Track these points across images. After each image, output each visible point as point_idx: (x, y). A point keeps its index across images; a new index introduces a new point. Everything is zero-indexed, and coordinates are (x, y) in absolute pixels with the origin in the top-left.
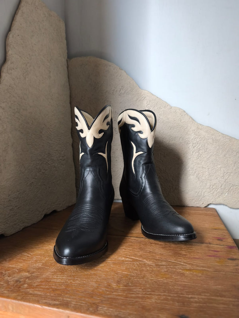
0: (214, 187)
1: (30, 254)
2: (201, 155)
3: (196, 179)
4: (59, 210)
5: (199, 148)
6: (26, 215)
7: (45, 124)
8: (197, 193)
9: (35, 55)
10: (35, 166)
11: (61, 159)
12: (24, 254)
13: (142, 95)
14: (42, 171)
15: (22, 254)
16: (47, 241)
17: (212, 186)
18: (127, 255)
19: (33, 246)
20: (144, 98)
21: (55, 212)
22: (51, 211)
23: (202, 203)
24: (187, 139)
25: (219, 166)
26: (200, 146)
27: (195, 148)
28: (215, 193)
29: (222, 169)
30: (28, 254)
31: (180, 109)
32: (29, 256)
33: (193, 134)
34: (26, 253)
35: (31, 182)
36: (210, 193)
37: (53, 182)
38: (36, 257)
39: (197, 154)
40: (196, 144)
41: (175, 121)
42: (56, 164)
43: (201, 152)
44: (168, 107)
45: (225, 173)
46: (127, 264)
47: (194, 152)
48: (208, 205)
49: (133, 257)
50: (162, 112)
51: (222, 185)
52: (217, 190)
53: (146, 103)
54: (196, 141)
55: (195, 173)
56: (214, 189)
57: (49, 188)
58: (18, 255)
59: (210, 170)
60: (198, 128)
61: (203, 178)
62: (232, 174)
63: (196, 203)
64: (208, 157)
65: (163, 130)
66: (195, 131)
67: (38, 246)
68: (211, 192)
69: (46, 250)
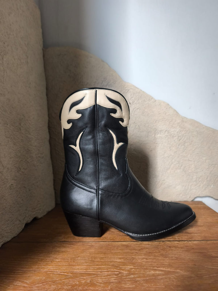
0: (200, 180)
1: (26, 283)
2: (187, 147)
3: (183, 172)
4: (40, 217)
5: (184, 140)
6: (5, 226)
7: (23, 115)
8: (184, 187)
9: (13, 35)
10: (15, 164)
11: (39, 157)
12: (17, 284)
13: (126, 88)
14: (22, 170)
15: (14, 285)
16: (42, 260)
17: (198, 179)
18: (154, 267)
19: (25, 270)
20: (127, 90)
21: (35, 219)
22: (31, 219)
23: (189, 196)
24: (172, 132)
25: (204, 158)
26: (186, 139)
27: (181, 141)
28: (202, 185)
29: (207, 161)
30: (23, 282)
31: (164, 102)
32: (25, 285)
33: (178, 127)
34: (20, 281)
35: (10, 184)
36: (196, 186)
37: (33, 184)
38: (37, 287)
39: (183, 147)
40: (182, 137)
41: (160, 114)
42: (35, 162)
43: (186, 144)
44: (153, 100)
45: (210, 164)
46: (161, 279)
47: (180, 145)
48: (195, 198)
49: (162, 269)
50: (147, 105)
51: (207, 177)
52: (203, 182)
53: (130, 96)
54: (181, 134)
55: (182, 166)
56: (200, 182)
57: (30, 190)
58: (9, 286)
59: (195, 162)
60: (183, 121)
61: (190, 171)
62: (216, 166)
63: (183, 197)
64: (193, 150)
65: (148, 124)
66: (180, 124)
67: (32, 268)
68: (198, 185)
69: (46, 272)
